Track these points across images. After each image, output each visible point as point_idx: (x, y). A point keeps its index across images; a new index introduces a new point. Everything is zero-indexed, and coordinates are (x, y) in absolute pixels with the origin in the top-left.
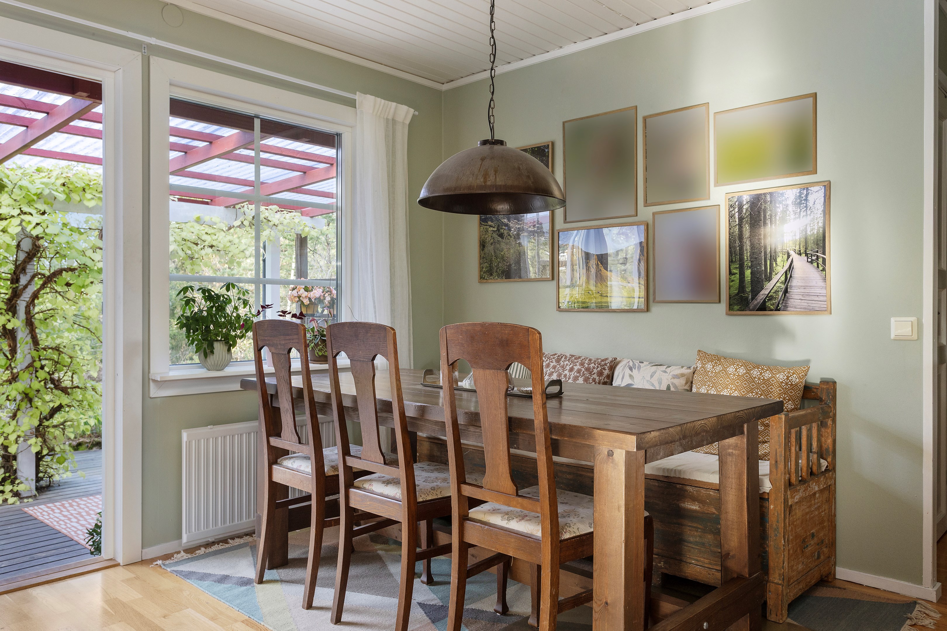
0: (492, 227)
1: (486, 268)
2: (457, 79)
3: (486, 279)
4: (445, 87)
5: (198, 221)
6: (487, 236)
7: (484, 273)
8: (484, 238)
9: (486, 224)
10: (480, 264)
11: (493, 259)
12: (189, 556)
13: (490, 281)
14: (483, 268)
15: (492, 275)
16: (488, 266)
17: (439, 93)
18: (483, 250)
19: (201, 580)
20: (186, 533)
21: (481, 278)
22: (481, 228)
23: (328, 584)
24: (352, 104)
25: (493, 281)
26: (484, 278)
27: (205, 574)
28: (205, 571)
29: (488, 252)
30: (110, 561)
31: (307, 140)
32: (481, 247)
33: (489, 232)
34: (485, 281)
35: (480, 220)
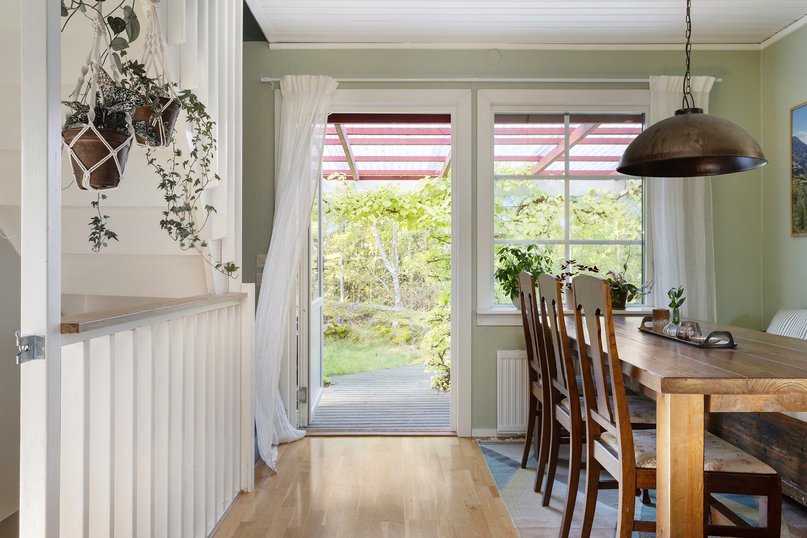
0: (803, 179)
1: (798, 222)
2: (772, 36)
3: (798, 233)
4: (762, 46)
5: (592, 193)
6: (798, 189)
7: (796, 227)
8: (796, 191)
9: (798, 177)
10: (793, 217)
11: (805, 212)
12: (500, 441)
13: (801, 234)
14: (795, 222)
15: (803, 228)
16: (800, 219)
17: (758, 53)
18: (795, 203)
19: (491, 456)
20: (500, 424)
21: (794, 231)
22: (794, 181)
23: (563, 479)
24: (646, 86)
25: (803, 234)
26: (796, 232)
27: (497, 453)
28: (498, 452)
29: (800, 205)
30: (453, 433)
31: (631, 121)
32: (794, 201)
33: (801, 184)
34: (797, 235)
35: (793, 174)
